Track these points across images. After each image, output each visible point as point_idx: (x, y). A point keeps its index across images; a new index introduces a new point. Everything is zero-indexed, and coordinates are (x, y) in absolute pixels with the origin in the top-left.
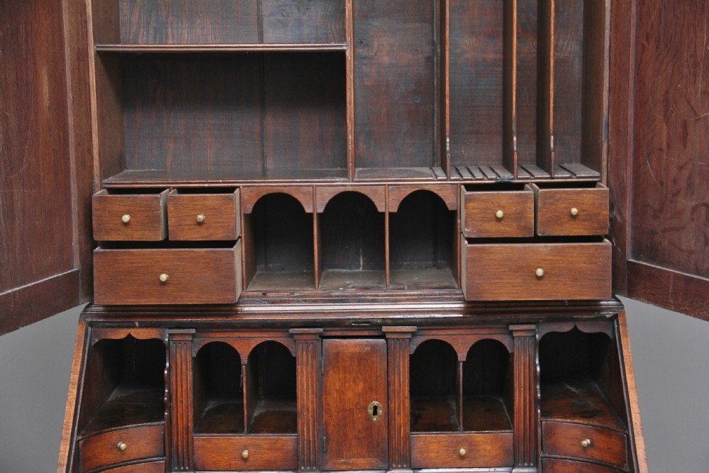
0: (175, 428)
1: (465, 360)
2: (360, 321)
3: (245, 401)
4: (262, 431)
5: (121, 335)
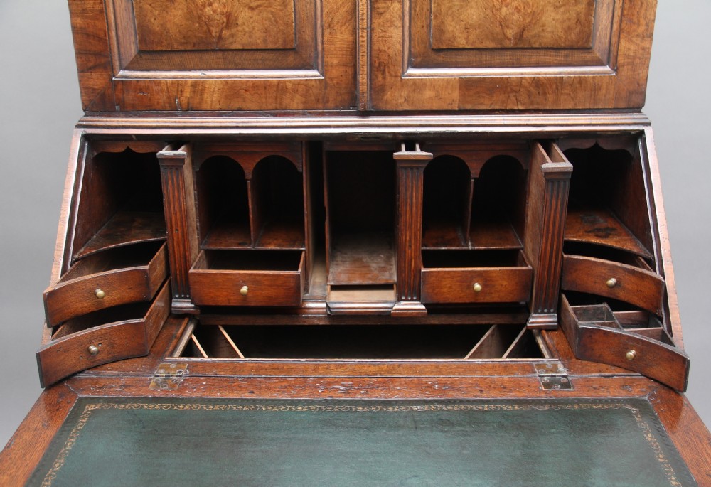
1: (478, 176)
2: (369, 136)
3: (251, 216)
4: (270, 244)
5: (119, 148)
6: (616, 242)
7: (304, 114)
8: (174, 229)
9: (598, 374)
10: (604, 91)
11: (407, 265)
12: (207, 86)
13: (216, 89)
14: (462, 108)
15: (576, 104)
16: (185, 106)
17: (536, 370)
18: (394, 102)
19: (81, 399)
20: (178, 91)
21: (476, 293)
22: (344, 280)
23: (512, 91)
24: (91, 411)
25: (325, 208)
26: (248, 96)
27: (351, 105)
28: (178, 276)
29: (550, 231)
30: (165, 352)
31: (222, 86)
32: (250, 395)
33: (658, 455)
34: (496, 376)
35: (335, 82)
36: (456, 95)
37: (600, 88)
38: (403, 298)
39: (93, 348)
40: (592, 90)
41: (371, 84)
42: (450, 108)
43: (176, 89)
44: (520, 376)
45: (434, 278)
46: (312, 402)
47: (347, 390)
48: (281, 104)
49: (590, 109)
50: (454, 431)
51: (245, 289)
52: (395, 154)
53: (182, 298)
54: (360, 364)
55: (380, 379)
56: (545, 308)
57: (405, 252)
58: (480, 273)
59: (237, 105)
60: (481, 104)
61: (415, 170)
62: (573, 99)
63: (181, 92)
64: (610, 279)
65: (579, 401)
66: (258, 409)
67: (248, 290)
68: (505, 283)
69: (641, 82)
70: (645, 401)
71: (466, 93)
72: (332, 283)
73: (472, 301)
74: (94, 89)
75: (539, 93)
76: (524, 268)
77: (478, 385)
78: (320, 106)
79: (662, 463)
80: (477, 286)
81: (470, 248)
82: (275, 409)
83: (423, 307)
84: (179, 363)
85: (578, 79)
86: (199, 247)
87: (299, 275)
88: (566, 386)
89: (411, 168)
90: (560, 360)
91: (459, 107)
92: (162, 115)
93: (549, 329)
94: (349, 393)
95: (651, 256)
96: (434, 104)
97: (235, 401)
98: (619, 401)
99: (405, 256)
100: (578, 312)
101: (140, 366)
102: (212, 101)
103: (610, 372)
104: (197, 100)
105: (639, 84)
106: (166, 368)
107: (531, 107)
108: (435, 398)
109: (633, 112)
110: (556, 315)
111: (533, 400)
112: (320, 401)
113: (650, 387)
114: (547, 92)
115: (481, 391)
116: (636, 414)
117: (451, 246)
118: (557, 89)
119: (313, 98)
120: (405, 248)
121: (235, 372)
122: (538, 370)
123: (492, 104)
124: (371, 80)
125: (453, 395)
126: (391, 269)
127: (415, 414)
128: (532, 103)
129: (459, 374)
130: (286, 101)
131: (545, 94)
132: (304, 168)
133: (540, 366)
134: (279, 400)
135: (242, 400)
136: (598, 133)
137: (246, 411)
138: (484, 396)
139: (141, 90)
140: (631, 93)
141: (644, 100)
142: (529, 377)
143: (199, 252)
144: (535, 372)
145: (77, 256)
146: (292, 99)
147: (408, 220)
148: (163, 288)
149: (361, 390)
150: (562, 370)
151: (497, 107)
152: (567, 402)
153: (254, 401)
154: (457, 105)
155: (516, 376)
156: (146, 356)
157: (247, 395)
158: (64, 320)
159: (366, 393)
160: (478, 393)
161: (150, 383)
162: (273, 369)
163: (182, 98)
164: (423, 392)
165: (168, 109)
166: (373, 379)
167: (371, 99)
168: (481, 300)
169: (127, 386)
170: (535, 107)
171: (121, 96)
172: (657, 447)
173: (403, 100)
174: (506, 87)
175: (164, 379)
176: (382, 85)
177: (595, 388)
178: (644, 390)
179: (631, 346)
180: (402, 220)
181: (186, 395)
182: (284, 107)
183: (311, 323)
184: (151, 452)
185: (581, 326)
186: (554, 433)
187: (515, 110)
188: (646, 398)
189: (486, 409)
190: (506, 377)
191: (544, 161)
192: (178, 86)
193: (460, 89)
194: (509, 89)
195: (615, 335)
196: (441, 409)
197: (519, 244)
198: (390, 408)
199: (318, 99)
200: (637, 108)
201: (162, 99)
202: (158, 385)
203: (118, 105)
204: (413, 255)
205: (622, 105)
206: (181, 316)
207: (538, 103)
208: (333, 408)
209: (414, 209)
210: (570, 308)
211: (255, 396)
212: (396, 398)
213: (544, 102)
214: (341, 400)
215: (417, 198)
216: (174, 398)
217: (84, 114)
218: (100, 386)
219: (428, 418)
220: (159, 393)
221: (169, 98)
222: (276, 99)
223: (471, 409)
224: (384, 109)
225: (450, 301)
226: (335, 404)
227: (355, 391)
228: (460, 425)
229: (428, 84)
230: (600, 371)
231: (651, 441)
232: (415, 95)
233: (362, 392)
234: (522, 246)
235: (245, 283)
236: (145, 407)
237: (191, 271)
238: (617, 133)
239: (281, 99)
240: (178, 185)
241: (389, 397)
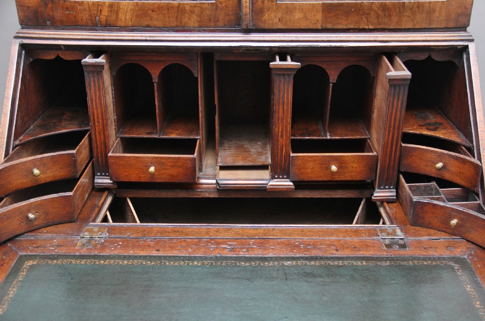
0: (95, 143)
1: (335, 82)
2: (251, 49)
3: (157, 111)
4: (172, 133)
5: (51, 56)
6: (443, 134)
7: (199, 31)
8: (96, 121)
9: (428, 237)
10: (437, 14)
11: (279, 151)
12: (121, 7)
13: (129, 9)
14: (324, 27)
15: (414, 24)
16: (104, 22)
17: (379, 234)
18: (271, 22)
19: (21, 257)
20: (98, 11)
21: (333, 173)
22: (230, 162)
23: (364, 14)
24: (29, 266)
25: (215, 105)
26: (154, 15)
27: (237, 25)
28: (100, 159)
29: (392, 125)
30: (89, 218)
31: (133, 7)
32: (156, 252)
33: (475, 302)
34: (348, 238)
35: (224, 5)
36: (319, 16)
37: (434, 11)
38: (276, 177)
39: (31, 216)
40: (427, 13)
41: (252, 7)
42: (314, 27)
43: (96, 9)
44: (367, 238)
45: (300, 161)
46: (206, 258)
47: (233, 249)
48: (181, 22)
49: (425, 29)
50: (316, 282)
51: (152, 169)
52: (271, 63)
53: (104, 176)
54: (242, 228)
55: (258, 240)
56: (387, 185)
57: (278, 140)
58: (336, 158)
59: (146, 23)
60: (340, 24)
61: (287, 77)
62: (412, 20)
63: (101, 11)
64: (438, 163)
65: (413, 259)
66: (162, 264)
67: (155, 169)
68: (355, 165)
69: (467, 7)
70: (464, 259)
71: (328, 15)
72: (221, 164)
73: (330, 179)
74: (28, 7)
75: (385, 15)
76: (370, 154)
77: (334, 245)
78: (212, 24)
79: (479, 308)
80: (334, 168)
81: (329, 137)
82: (176, 264)
83: (291, 184)
84: (100, 227)
85: (417, 4)
86: (116, 136)
87: (195, 159)
88: (403, 246)
89: (284, 75)
90: (398, 226)
91: (321, 26)
92: (85, 30)
93: (389, 201)
94: (234, 251)
95: (471, 145)
96: (302, 24)
97: (145, 258)
98: (444, 259)
99: (278, 144)
100: (413, 189)
101: (69, 230)
102: (126, 19)
103: (437, 236)
104: (114, 18)
105: (466, 8)
106: (90, 231)
107: (379, 27)
108: (301, 255)
109: (460, 31)
110: (395, 190)
111: (377, 258)
112: (211, 258)
113: (468, 248)
114: (392, 14)
115: (337, 250)
116: (457, 269)
117: (314, 135)
118: (400, 12)
119: (206, 18)
120: (278, 137)
121: (145, 234)
122: (381, 234)
123: (348, 24)
124: (252, 4)
125: (315, 253)
126: (267, 153)
127: (286, 268)
128: (379, 23)
129: (320, 237)
130: (185, 20)
131: (390, 16)
132: (199, 73)
133: (382, 231)
134: (180, 257)
135: (151, 257)
136: (432, 47)
137: (153, 265)
138: (339, 254)
139: (67, 9)
140: (459, 15)
141: (469, 21)
142: (374, 240)
143: (116, 140)
144: (379, 236)
145: (17, 142)
146: (190, 19)
147: (280, 116)
148: (88, 168)
149: (244, 248)
150: (400, 234)
151: (352, 27)
152: (404, 259)
153: (160, 257)
154: (320, 25)
155: (363, 238)
156: (75, 221)
157: (155, 253)
158: (7, 193)
159: (248, 251)
160: (335, 252)
161: (77, 244)
162: (175, 232)
163: (101, 16)
164: (292, 251)
165: (90, 24)
166: (253, 240)
167: (253, 19)
168: (337, 178)
169: (59, 246)
170: (382, 26)
171: (51, 13)
172: (475, 295)
173: (278, 20)
174: (360, 10)
175: (89, 240)
176: (261, 8)
177: (425, 248)
178: (464, 250)
179: (454, 215)
180: (276, 115)
181: (106, 253)
182: (183, 25)
183: (203, 196)
184: (78, 299)
185: (415, 200)
186: (393, 283)
187: (366, 29)
188: (466, 257)
189: (341, 264)
190: (356, 239)
191: (388, 70)
192: (98, 6)
193: (323, 12)
194: (361, 12)
195: (442, 207)
196: (306, 264)
197: (366, 135)
198: (267, 263)
199: (210, 19)
200: (464, 28)
201: (85, 16)
202: (83, 245)
203: (49, 20)
204: (284, 143)
205: (451, 25)
206: (102, 189)
207: (384, 24)
208: (222, 263)
209: (285, 107)
210: (406, 185)
211: (160, 254)
212: (271, 255)
213: (389, 23)
214: (228, 257)
215: (288, 98)
216: (97, 255)
217: (20, 27)
218: (37, 245)
219: (296, 271)
220: (84, 251)
221: (91, 16)
222: (177, 18)
223: (329, 265)
224: (263, 28)
225: (313, 179)
226: (223, 260)
227: (239, 250)
228: (320, 276)
229: (298, 7)
230: (429, 235)
231: (470, 291)
232: (287, 16)
233: (244, 250)
234: (369, 136)
235: (152, 164)
236: (74, 262)
237: (110, 154)
238: (446, 47)
239: (181, 18)
240: (99, 86)
241: (265, 255)
